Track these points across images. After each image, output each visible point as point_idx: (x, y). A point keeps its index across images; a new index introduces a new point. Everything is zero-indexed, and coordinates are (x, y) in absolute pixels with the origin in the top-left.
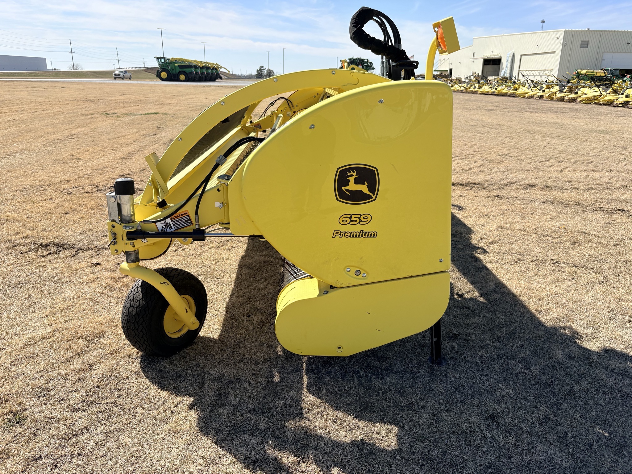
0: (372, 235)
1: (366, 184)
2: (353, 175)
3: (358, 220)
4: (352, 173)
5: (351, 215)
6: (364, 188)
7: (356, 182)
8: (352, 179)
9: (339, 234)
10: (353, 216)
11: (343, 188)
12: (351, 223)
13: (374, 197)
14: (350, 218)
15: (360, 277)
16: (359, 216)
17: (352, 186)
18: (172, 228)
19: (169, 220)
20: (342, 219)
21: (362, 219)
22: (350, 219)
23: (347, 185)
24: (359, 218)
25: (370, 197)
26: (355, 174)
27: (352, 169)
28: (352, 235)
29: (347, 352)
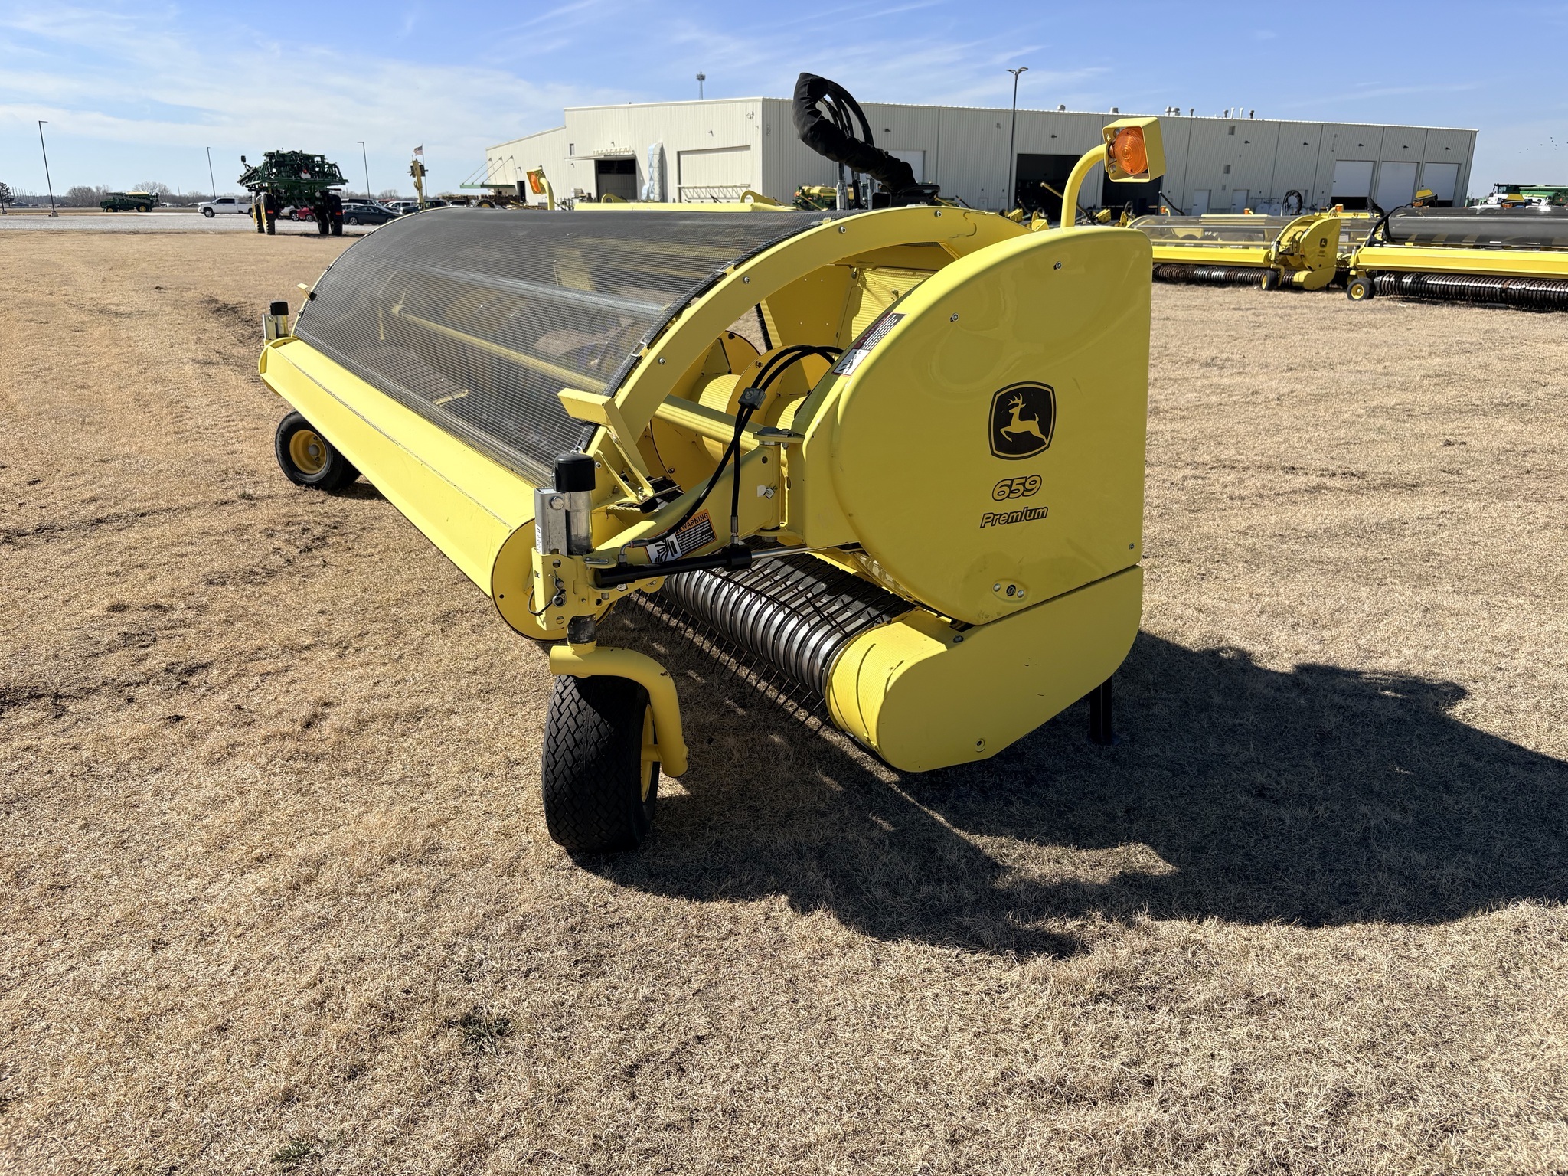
0: (1038, 514)
1: (1037, 419)
2: (1017, 405)
3: (1021, 488)
4: (1017, 401)
5: (1012, 481)
6: (1033, 427)
7: (1024, 416)
8: (1016, 411)
9: (991, 519)
10: (1015, 482)
11: (1002, 431)
12: (1012, 495)
13: (1047, 442)
14: (1010, 486)
15: (1015, 597)
16: (1023, 481)
17: (1017, 426)
18: (676, 552)
19: (672, 538)
20: (997, 490)
21: (1027, 485)
22: (1008, 489)
23: (1008, 424)
24: (1023, 484)
25: (1041, 442)
26: (1020, 402)
27: (1016, 393)
28: (1012, 519)
29: (989, 752)
